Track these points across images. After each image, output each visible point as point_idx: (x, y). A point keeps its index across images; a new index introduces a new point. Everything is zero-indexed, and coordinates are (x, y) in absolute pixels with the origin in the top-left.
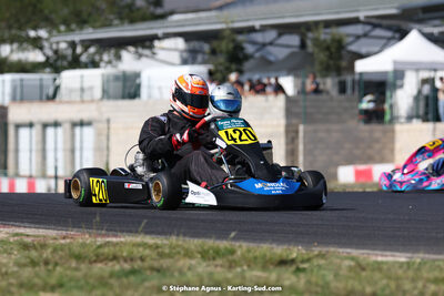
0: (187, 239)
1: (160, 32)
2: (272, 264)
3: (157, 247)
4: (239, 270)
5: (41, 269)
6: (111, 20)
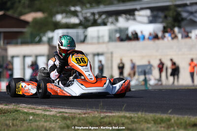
0: (147, 114)
1: (138, 7)
2: (190, 126)
3: (131, 118)
4: (172, 129)
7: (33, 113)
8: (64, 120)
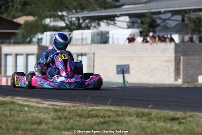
0: (130, 108)
1: (118, 13)
2: (168, 120)
3: (116, 111)
4: (153, 122)
5: (63, 121)
6: (96, 8)
7: (27, 105)
8: (55, 112)
